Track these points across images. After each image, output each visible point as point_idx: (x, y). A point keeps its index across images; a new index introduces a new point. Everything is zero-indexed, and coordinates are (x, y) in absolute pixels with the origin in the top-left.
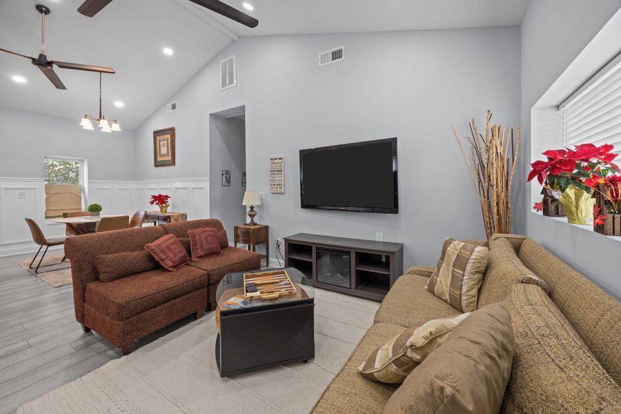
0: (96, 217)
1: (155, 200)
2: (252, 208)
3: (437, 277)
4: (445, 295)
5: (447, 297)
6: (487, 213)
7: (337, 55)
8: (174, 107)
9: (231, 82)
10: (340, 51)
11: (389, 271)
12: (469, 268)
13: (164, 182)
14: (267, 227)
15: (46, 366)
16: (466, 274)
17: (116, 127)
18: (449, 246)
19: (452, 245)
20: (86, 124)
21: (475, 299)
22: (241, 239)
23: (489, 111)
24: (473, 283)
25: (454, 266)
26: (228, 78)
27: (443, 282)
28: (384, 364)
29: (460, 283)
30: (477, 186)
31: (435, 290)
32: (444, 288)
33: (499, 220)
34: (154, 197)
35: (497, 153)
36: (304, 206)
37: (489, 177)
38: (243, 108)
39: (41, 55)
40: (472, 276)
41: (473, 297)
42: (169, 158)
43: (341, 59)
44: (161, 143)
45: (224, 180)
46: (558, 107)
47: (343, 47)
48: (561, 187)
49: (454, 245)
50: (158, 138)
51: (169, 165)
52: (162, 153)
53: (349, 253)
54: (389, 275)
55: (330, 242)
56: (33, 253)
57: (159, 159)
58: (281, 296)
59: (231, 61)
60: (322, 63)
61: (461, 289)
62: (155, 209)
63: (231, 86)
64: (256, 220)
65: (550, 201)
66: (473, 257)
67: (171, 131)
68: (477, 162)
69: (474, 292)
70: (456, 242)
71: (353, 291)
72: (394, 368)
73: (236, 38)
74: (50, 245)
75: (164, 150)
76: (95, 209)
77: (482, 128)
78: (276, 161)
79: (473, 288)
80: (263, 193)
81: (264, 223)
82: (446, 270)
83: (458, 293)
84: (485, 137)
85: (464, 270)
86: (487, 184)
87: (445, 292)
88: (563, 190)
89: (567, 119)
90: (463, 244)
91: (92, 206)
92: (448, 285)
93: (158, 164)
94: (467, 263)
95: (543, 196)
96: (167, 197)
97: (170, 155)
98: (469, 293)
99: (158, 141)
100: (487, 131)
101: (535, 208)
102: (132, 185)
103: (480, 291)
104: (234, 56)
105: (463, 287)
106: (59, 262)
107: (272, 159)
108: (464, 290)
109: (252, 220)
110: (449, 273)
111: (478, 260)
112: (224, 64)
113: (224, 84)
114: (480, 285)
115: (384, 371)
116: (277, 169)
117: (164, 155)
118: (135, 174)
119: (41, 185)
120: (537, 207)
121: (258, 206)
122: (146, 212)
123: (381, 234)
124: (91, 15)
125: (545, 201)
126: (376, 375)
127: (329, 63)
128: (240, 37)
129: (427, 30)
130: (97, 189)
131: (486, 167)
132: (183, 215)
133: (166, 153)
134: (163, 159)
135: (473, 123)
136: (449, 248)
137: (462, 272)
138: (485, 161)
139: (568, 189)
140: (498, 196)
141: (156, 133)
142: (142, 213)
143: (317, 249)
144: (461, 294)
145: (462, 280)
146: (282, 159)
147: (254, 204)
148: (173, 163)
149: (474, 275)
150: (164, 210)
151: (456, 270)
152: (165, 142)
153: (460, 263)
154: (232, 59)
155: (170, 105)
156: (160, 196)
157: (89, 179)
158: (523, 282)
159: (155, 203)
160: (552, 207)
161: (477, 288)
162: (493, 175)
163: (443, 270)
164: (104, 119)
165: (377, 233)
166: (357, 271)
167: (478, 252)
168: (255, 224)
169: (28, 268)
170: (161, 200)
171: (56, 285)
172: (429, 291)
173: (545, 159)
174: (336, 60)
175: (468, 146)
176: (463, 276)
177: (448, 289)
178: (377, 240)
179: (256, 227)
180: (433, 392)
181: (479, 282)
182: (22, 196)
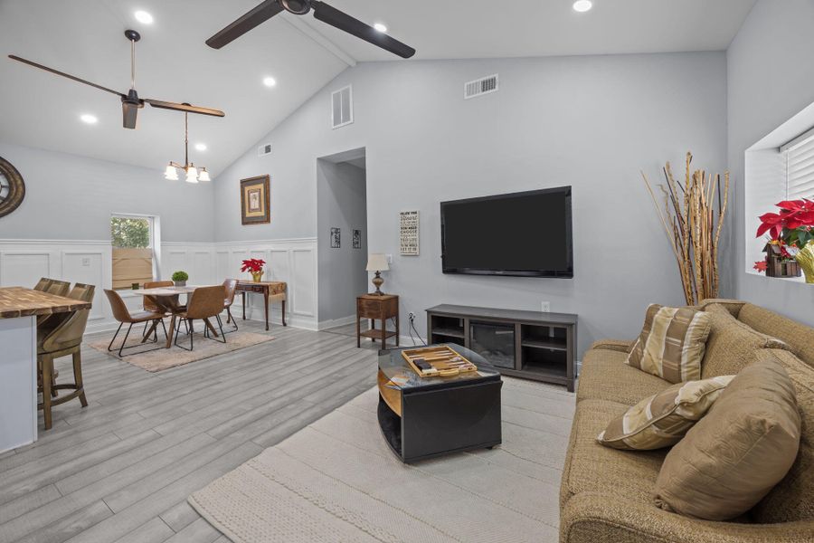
0: (181, 288)
1: (248, 266)
2: (378, 274)
3: (642, 349)
4: (657, 369)
5: (661, 371)
6: (688, 277)
7: (489, 85)
8: (268, 149)
9: (347, 118)
10: (493, 80)
11: (566, 347)
12: (689, 336)
13: (257, 243)
14: (396, 298)
15: (192, 456)
16: (685, 342)
17: (205, 177)
18: (656, 313)
19: (660, 312)
20: (171, 173)
21: (699, 371)
22: (366, 312)
23: (689, 154)
24: (694, 353)
25: (668, 335)
26: (342, 114)
27: (654, 353)
28: (639, 428)
29: (677, 355)
30: (674, 243)
31: (642, 363)
32: (655, 360)
33: (704, 284)
34: (245, 262)
35: (701, 204)
36: (446, 271)
37: (690, 232)
38: (363, 150)
39: (131, 91)
40: (693, 345)
41: (696, 368)
42: (262, 213)
43: (494, 90)
44: (251, 195)
45: (334, 240)
46: (779, 149)
47: (496, 76)
48: (799, 242)
49: (663, 311)
50: (247, 189)
51: (262, 222)
52: (252, 207)
53: (512, 327)
54: (566, 352)
55: (487, 314)
56: (111, 332)
57: (248, 215)
58: (460, 373)
59: (346, 93)
60: (468, 94)
61: (680, 359)
62: (248, 277)
63: (346, 123)
64: (382, 289)
65: (776, 260)
66: (692, 323)
67: (265, 180)
68: (674, 214)
69: (697, 362)
70: (665, 308)
71: (519, 372)
72: (655, 430)
73: (353, 64)
74: (134, 322)
75: (255, 204)
76: (180, 278)
77: (680, 174)
78: (407, 216)
79: (695, 359)
80: (391, 255)
81: (392, 293)
82: (656, 342)
83: (676, 365)
84: (684, 185)
85: (683, 339)
86: (687, 241)
87: (658, 366)
88: (800, 246)
89: (792, 164)
90: (677, 310)
91: (177, 274)
92: (662, 357)
93: (246, 221)
94: (686, 330)
95: (766, 254)
96: (261, 262)
97: (263, 210)
98: (691, 364)
99: (246, 194)
100: (687, 177)
101: (755, 267)
102: (210, 248)
103: (702, 362)
104: (350, 86)
105: (683, 358)
106: (139, 343)
107: (402, 214)
108: (684, 360)
109: (378, 289)
110: (660, 343)
111: (700, 327)
112: (337, 97)
113: (337, 121)
114: (702, 355)
115: (641, 435)
116: (409, 224)
117: (255, 210)
118: (215, 234)
119: (106, 250)
120: (758, 266)
121: (384, 272)
122: (238, 281)
123: (547, 303)
124: (218, 47)
125: (769, 260)
126: (627, 441)
127: (477, 95)
128: (358, 63)
129: (607, 55)
130: (173, 253)
131: (685, 219)
132: (282, 284)
133: (257, 207)
134: (253, 214)
135: (668, 167)
136: (656, 316)
137: (680, 341)
138: (684, 213)
139: (807, 245)
140: (702, 256)
141: (244, 183)
142: (233, 284)
143: (471, 322)
144: (680, 366)
145: (681, 350)
146: (416, 213)
147: (380, 269)
148: (267, 219)
149: (696, 343)
150: (257, 278)
151: (670, 339)
152: (257, 194)
153: (677, 330)
154: (348, 89)
155: (263, 147)
156: (253, 261)
157: (162, 240)
158: (765, 347)
159: (247, 270)
160: (779, 266)
161: (699, 358)
162: (696, 231)
163: (651, 341)
164: (192, 166)
165: (543, 303)
166: (523, 347)
167: (700, 318)
168: (382, 294)
169: (106, 350)
170: (254, 265)
171: (152, 370)
172: (631, 366)
173: (777, 211)
174: (488, 92)
175: (660, 195)
176: (682, 345)
177: (661, 362)
178: (543, 311)
179: (383, 298)
180: (750, 427)
181: (701, 351)
182: (85, 262)
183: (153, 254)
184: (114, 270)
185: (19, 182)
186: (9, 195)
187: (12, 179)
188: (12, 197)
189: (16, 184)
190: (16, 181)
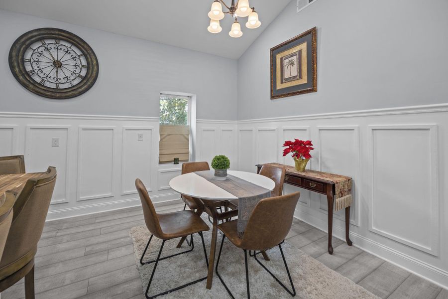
1: (290, 149)
42: (303, 81)
44: (286, 61)
50: (279, 57)
51: (302, 92)
52: (287, 76)
57: (280, 86)
67: (310, 35)
75: (291, 71)
93: (277, 94)
96: (310, 144)
97: (305, 76)
99: (279, 61)
102: (235, 126)
117: (291, 79)
130: (204, 130)
132: (348, 181)
133: (295, 73)
134: (288, 85)
141: (277, 49)
148: (312, 87)
150: (302, 166)
152: (295, 58)
156: (299, 142)
157: (197, 117)
170: (300, 149)
182: (140, 136)
183: (189, 131)
184: (161, 145)
185: (95, 62)
186: (87, 73)
187: (90, 60)
188: (89, 76)
189: (92, 64)
190: (92, 62)
